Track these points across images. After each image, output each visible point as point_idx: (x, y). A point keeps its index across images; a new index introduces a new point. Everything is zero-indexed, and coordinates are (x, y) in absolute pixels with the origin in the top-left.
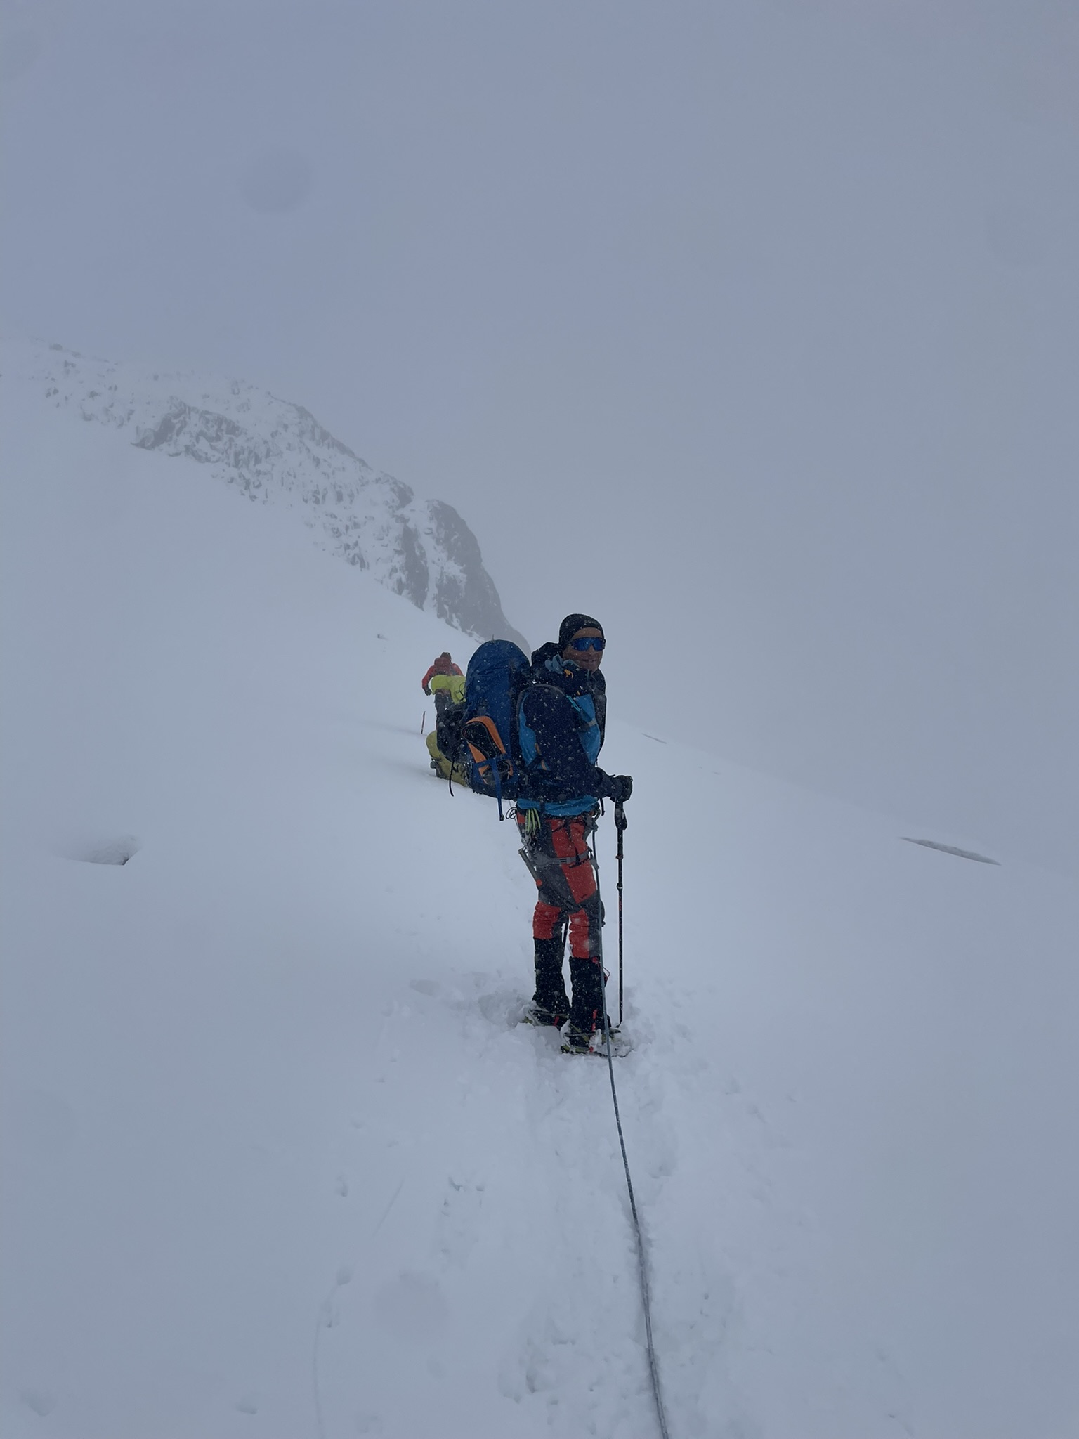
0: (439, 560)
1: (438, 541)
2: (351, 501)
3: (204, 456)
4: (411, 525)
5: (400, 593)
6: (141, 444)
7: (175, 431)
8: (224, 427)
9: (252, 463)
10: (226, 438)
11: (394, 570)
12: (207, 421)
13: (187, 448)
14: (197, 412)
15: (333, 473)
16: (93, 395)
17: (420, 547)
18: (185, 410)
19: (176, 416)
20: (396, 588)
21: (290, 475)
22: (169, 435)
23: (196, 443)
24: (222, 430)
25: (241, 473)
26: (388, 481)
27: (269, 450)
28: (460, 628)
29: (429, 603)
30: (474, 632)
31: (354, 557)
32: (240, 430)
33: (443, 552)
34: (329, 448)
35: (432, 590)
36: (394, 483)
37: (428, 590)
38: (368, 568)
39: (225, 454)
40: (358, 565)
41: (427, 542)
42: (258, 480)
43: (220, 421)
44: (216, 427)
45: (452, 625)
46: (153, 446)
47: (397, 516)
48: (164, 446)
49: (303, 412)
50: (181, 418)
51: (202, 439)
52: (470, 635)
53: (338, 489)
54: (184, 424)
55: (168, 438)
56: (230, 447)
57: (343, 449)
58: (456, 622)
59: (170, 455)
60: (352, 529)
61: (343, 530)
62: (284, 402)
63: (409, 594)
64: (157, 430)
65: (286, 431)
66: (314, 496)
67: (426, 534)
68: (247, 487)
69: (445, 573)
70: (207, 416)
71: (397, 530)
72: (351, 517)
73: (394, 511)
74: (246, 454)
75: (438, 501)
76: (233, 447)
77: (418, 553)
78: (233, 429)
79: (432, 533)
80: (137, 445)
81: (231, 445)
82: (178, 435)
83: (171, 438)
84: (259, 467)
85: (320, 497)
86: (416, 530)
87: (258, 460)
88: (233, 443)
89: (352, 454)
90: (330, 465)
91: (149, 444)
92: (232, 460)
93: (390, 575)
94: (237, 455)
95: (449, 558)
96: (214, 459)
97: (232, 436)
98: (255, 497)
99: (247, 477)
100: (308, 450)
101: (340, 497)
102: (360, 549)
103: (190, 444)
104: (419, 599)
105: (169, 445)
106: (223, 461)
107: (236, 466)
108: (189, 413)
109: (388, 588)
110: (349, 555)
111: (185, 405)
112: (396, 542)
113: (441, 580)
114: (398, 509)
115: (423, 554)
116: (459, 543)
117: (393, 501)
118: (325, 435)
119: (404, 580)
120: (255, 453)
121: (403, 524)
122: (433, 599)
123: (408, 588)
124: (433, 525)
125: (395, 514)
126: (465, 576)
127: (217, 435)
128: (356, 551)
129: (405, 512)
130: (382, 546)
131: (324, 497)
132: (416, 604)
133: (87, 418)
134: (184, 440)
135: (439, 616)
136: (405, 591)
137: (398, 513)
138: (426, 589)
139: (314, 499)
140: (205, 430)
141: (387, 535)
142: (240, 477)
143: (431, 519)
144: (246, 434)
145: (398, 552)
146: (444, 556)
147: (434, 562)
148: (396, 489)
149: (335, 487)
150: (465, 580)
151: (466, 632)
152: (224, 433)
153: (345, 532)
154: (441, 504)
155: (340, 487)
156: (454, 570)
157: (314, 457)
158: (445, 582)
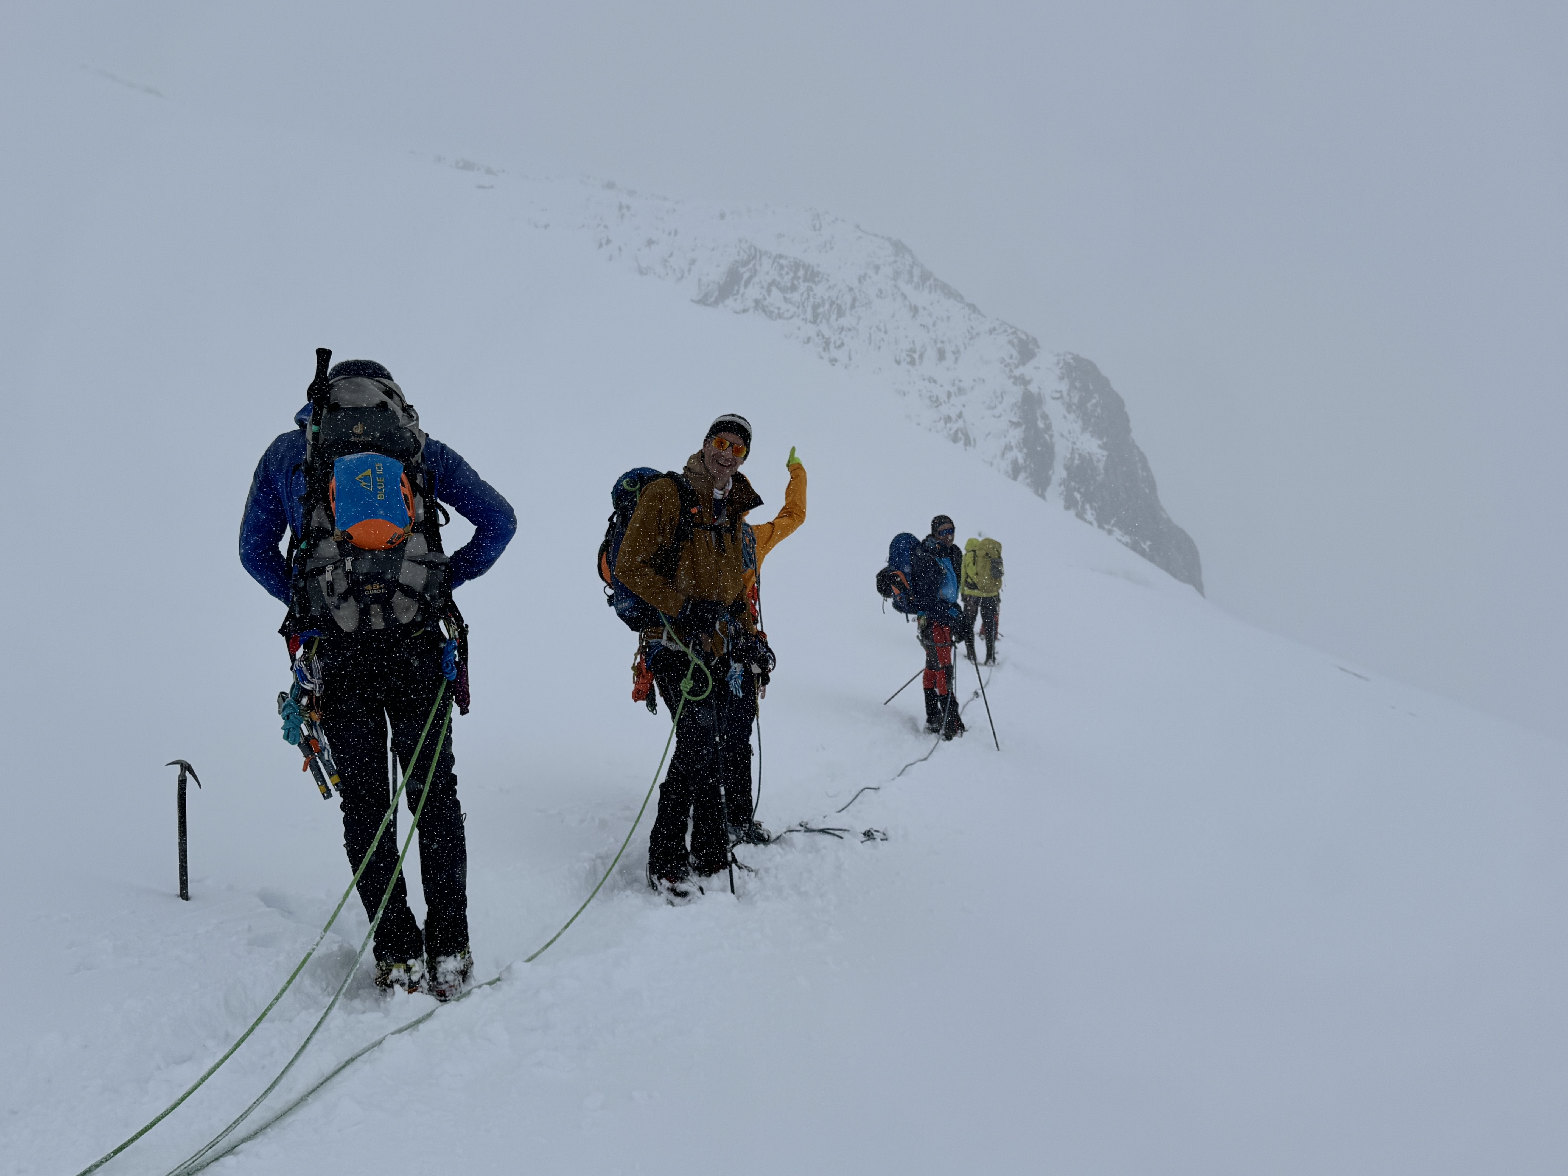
0: (1070, 433)
1: (1069, 407)
2: (957, 359)
3: (776, 311)
4: (1033, 388)
5: (1015, 478)
6: (703, 301)
7: (743, 282)
8: (801, 273)
9: (834, 317)
10: (803, 287)
11: (1008, 448)
12: (782, 267)
13: (757, 302)
14: (769, 257)
15: (934, 324)
16: (650, 242)
17: (1045, 417)
18: (755, 257)
19: (746, 263)
20: (1011, 472)
21: (880, 330)
22: (736, 288)
23: (767, 297)
24: (799, 278)
25: (820, 331)
26: (1005, 331)
27: (854, 300)
28: (1095, 524)
29: (1054, 491)
30: (1115, 529)
31: (956, 432)
32: (820, 276)
33: (1076, 422)
34: (930, 292)
35: (1059, 473)
36: (1013, 333)
37: (1053, 473)
38: (974, 446)
39: (801, 308)
40: (962, 443)
41: (1054, 409)
42: (840, 338)
43: (797, 265)
44: (791, 275)
45: (1085, 520)
46: (716, 303)
47: (1015, 377)
48: (730, 302)
49: (899, 247)
50: (751, 266)
51: (774, 289)
52: (1110, 532)
53: (939, 345)
54: (754, 272)
55: (735, 292)
56: (808, 298)
57: (949, 292)
58: (1090, 515)
59: (736, 312)
60: (956, 396)
61: (943, 397)
62: (876, 235)
63: (1027, 478)
64: (721, 282)
65: (877, 273)
66: (908, 356)
67: (1054, 398)
68: (826, 348)
69: (1078, 449)
70: (782, 261)
71: (1015, 393)
72: (954, 380)
73: (1011, 371)
74: (827, 306)
75: (1073, 354)
76: (811, 300)
77: (1041, 424)
78: (813, 276)
79: (1061, 397)
80: (698, 302)
81: (809, 295)
82: (746, 286)
83: (738, 291)
84: (843, 322)
85: (916, 356)
86: (1039, 394)
87: (841, 314)
88: (811, 293)
89: (959, 298)
90: (930, 315)
91: (713, 299)
92: (809, 315)
93: (1003, 454)
94: (815, 307)
95: (1084, 430)
96: (787, 315)
97: (811, 284)
98: (836, 360)
99: (827, 336)
100: (905, 297)
101: (941, 355)
102: (964, 422)
103: (760, 297)
104: (1040, 484)
105: (736, 300)
106: (798, 316)
107: (814, 322)
108: (760, 259)
109: (999, 471)
110: (950, 429)
111: (755, 248)
112: (1012, 411)
113: (1072, 459)
114: (1017, 367)
115: (1048, 427)
116: (1099, 410)
117: (1011, 357)
118: (926, 276)
119: (1021, 461)
120: (838, 304)
121: (1022, 387)
122: (1060, 485)
123: (1026, 472)
124: (1064, 387)
125: (1013, 374)
126: (1105, 453)
127: (793, 283)
128: (960, 423)
129: (1026, 370)
130: (994, 417)
131: (921, 357)
132: (1036, 493)
133: (642, 272)
134: (753, 292)
135: (1067, 508)
136: (1022, 475)
137: (1017, 372)
138: (1051, 472)
139: (908, 359)
140: (778, 279)
141: (1001, 403)
142: (818, 335)
143: (1061, 378)
144: (828, 280)
145: (1016, 425)
146: (1077, 427)
147: (1062, 436)
148: (1016, 341)
149: (935, 342)
150: (1105, 458)
151: (1104, 528)
152: (801, 281)
153: (947, 400)
154: (1076, 358)
155: (943, 342)
156: (1091, 445)
157: (910, 305)
158: (1077, 462)
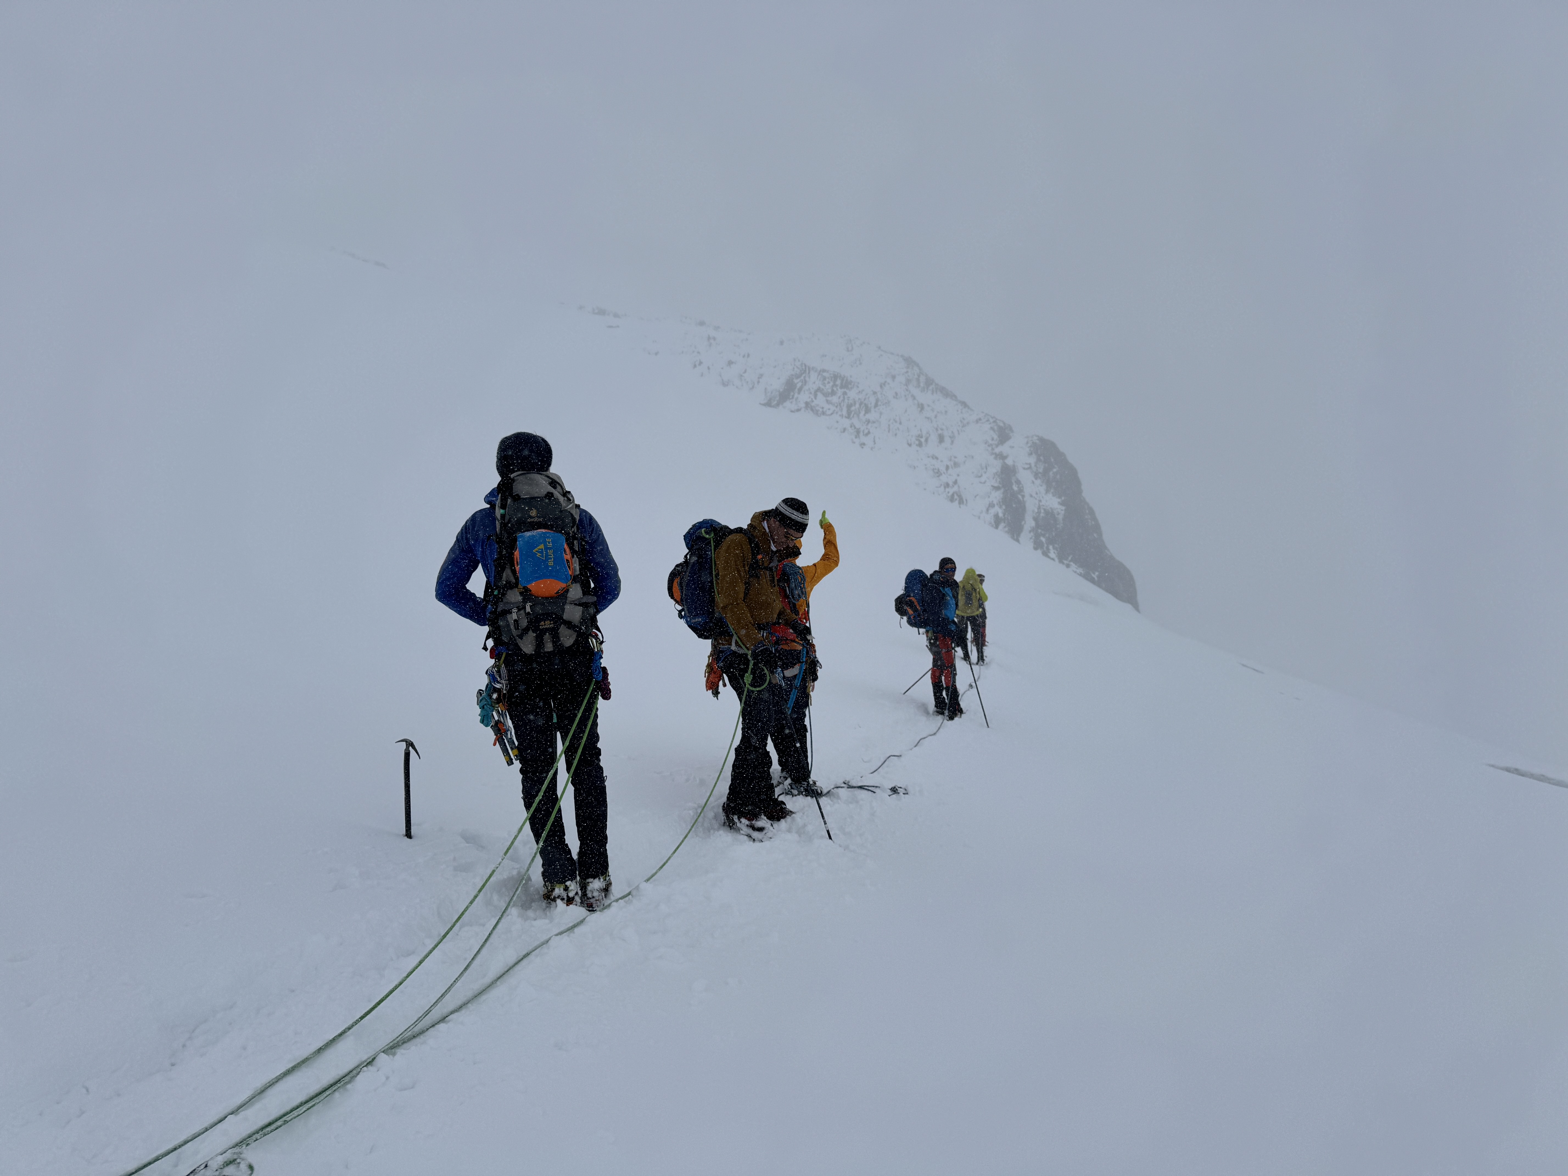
0: (1037, 494)
1: (1036, 476)
2: (952, 442)
3: (821, 410)
4: (1009, 462)
5: (997, 527)
6: (768, 404)
7: (796, 390)
8: (838, 382)
9: (863, 413)
10: (840, 392)
11: (991, 505)
12: (825, 378)
13: (807, 404)
14: (816, 371)
15: (936, 417)
16: (730, 363)
17: (1018, 482)
18: (805, 371)
19: (798, 377)
20: (993, 523)
21: (896, 422)
22: (792, 394)
23: (814, 399)
24: (837, 386)
25: (853, 423)
26: (988, 420)
27: (877, 400)
28: (1057, 560)
29: (1026, 537)
30: (1072, 563)
31: (953, 495)
32: (853, 384)
33: (1041, 486)
34: (932, 394)
35: (1029, 523)
36: (994, 422)
37: (1025, 523)
38: (966, 505)
39: (839, 407)
40: (957, 502)
41: (1025, 477)
42: (867, 429)
43: (835, 377)
44: (832, 384)
45: (1049, 557)
46: (778, 405)
47: (996, 454)
48: (787, 404)
49: (909, 362)
50: (802, 378)
51: (819, 395)
52: (1068, 566)
53: (940, 432)
54: (805, 382)
55: (791, 397)
56: (843, 400)
57: (947, 394)
58: (1052, 554)
59: (792, 411)
60: (952, 468)
61: (943, 469)
62: (892, 354)
63: (1005, 527)
64: (781, 390)
65: (893, 381)
66: (917, 440)
67: (1024, 469)
68: (857, 436)
69: (1043, 506)
70: (825, 374)
71: (996, 466)
72: (951, 457)
73: (993, 449)
74: (857, 406)
75: (1038, 436)
76: (846, 401)
77: (1015, 488)
78: (847, 384)
79: (1030, 468)
80: (764, 405)
81: (844, 398)
82: (799, 393)
83: (793, 396)
84: (868, 416)
85: (923, 440)
86: (1014, 466)
87: (868, 411)
88: (846, 397)
89: (953, 397)
90: (933, 410)
91: (776, 402)
92: (845, 412)
93: (988, 510)
94: (849, 406)
95: (1047, 491)
96: (829, 412)
97: (845, 390)
98: (864, 444)
99: (857, 426)
100: (914, 398)
101: (941, 439)
102: (959, 487)
103: (809, 400)
104: (1015, 531)
105: (791, 402)
106: (837, 413)
107: (848, 417)
108: (809, 373)
109: (985, 522)
110: (948, 492)
111: (805, 366)
112: (993, 478)
113: (1039, 513)
114: (997, 446)
115: (1021, 490)
116: (1058, 477)
117: (993, 439)
118: (929, 382)
119: (1001, 515)
120: (865, 404)
121: (1001, 461)
122: (1030, 532)
123: (1005, 523)
124: (1032, 460)
125: (994, 452)
126: (1063, 508)
127: (833, 390)
128: (956, 488)
129: (1004, 449)
130: (981, 483)
131: (926, 440)
132: (1013, 538)
133: (725, 384)
134: (804, 397)
135: (1036, 549)
136: (1002, 525)
137: (997, 450)
138: (1023, 523)
139: (917, 442)
140: (822, 387)
141: (985, 473)
142: (851, 427)
143: (1030, 454)
144: (858, 387)
145: (996, 488)
146: (1042, 489)
147: (1031, 496)
148: (996, 428)
149: (937, 429)
150: (1063, 512)
151: (1063, 563)
152: (838, 387)
153: (945, 471)
154: (1041, 439)
155: (942, 429)
156: (1053, 502)
157: (918, 404)
158: (1042, 515)
